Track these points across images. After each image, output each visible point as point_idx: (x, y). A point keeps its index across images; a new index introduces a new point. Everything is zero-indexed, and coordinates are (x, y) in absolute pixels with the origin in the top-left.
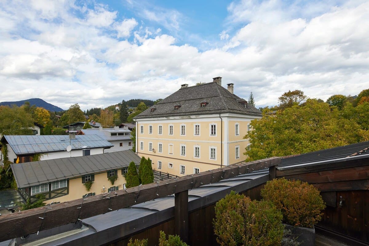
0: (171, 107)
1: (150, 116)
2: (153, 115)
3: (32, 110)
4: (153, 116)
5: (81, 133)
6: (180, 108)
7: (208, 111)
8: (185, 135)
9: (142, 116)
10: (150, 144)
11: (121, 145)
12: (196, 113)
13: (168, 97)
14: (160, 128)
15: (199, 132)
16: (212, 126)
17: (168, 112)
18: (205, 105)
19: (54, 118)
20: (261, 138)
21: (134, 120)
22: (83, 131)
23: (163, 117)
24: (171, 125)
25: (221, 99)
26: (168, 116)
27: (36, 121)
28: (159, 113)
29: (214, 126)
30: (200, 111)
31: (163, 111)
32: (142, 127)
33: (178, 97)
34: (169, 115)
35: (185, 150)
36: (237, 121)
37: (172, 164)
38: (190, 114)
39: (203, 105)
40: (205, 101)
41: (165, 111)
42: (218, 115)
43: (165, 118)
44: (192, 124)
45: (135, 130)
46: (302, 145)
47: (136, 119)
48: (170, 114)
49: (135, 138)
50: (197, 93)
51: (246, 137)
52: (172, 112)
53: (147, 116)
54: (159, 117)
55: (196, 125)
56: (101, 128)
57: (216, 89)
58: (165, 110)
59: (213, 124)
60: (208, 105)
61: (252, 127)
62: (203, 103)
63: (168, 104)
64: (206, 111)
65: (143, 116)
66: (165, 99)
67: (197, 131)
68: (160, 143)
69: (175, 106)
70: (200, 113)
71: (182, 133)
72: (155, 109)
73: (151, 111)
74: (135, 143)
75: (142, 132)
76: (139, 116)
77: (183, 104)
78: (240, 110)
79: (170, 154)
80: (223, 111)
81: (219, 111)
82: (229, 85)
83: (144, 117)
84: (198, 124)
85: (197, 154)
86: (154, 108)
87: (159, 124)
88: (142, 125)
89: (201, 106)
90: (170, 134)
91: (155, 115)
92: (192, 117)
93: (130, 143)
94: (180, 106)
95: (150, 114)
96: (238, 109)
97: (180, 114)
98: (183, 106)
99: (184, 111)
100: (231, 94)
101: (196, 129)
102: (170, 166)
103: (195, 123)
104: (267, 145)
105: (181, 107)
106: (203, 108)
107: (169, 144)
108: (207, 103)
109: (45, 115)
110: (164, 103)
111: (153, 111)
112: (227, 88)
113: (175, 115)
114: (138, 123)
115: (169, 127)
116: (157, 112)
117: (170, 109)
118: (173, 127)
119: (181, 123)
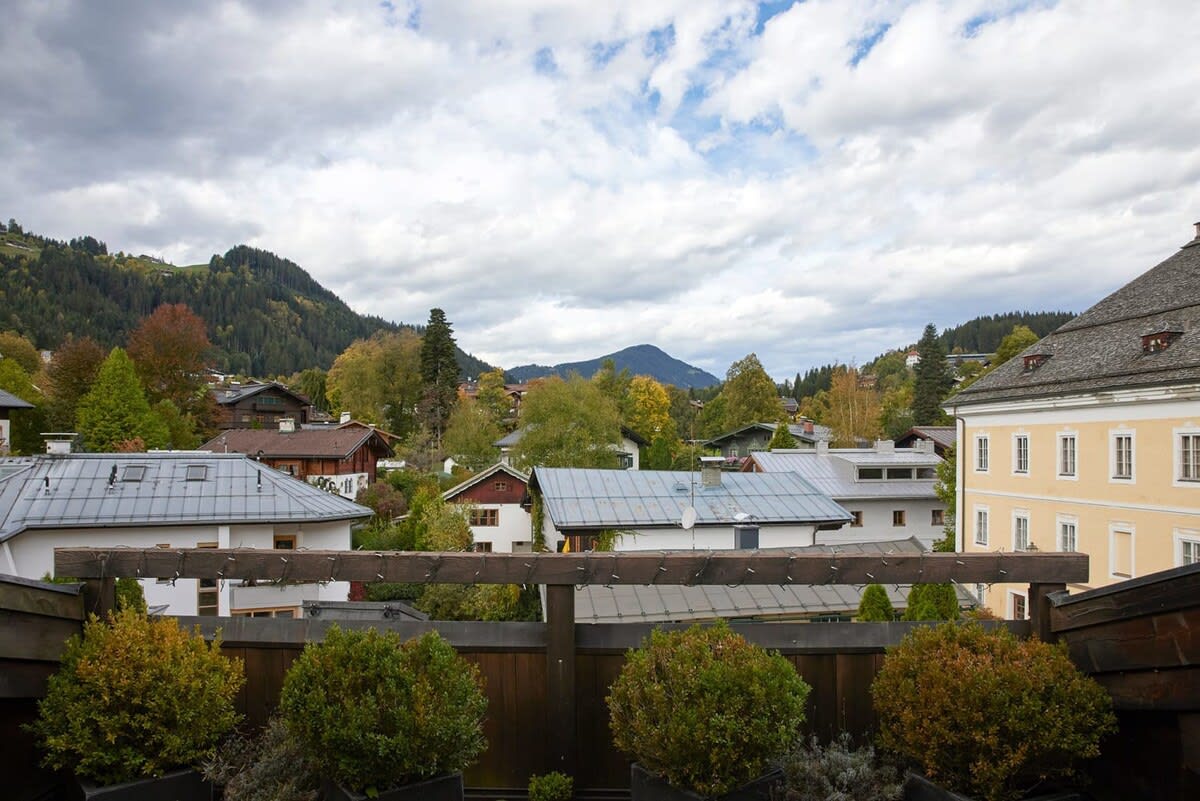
0: (1125, 342)
1: (1020, 392)
2: (1033, 386)
3: (620, 386)
4: (1032, 391)
5: (750, 466)
6: (1174, 346)
9: (983, 391)
10: (1019, 520)
11: (898, 519)
13: (1115, 295)
14: (1065, 445)
17: (1105, 370)
19: (687, 413)
21: (950, 412)
22: (760, 457)
23: (1080, 392)
24: (1124, 432)
26: (1102, 389)
27: (631, 425)
28: (1060, 378)
31: (1081, 367)
32: (982, 442)
33: (1169, 288)
34: (1111, 382)
41: (1093, 365)
43: (1088, 399)
45: (955, 456)
47: (956, 406)
48: (1119, 376)
49: (955, 493)
52: (1131, 368)
53: (1004, 393)
54: (1062, 394)
56: (822, 446)
58: (1094, 360)
63: (1113, 328)
65: (987, 390)
66: (1101, 302)
68: (1069, 521)
69: (1147, 339)
71: (1186, 474)
72: (1045, 357)
73: (1026, 368)
74: (953, 511)
75: (983, 464)
76: (969, 393)
77: (1190, 325)
79: (1114, 574)
83: (990, 396)
86: (1039, 352)
87: (1060, 427)
88: (982, 435)
90: (1120, 475)
91: (1040, 384)
93: (936, 514)
94: (1172, 336)
95: (1020, 384)
97: (1170, 375)
98: (1194, 331)
99: (1194, 360)
105: (1183, 337)
107: (1112, 528)
109: (657, 402)
110: (1093, 326)
111: (1036, 367)
113: (1143, 379)
114: (966, 425)
115: (1113, 442)
116: (1054, 371)
117: (1120, 350)
118: (1132, 440)
119: (1180, 422)
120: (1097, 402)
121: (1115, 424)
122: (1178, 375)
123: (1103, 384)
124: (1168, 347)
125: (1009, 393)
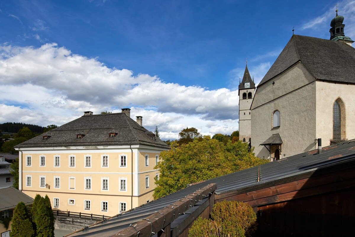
0: (72, 135)
1: (43, 145)
2: (47, 144)
6: (84, 138)
7: (118, 142)
8: (91, 167)
9: (29, 144)
10: (42, 178)
12: (104, 143)
14: (56, 159)
15: (107, 163)
16: (122, 157)
17: (67, 141)
18: (114, 135)
20: (170, 168)
21: (16, 149)
23: (62, 146)
24: (73, 156)
25: (131, 131)
28: (54, 142)
29: (123, 158)
30: (109, 142)
31: (61, 140)
32: (29, 158)
33: (80, 125)
34: (70, 144)
35: (90, 183)
36: (147, 153)
37: (73, 201)
38: (96, 144)
39: (111, 135)
40: (114, 131)
42: (129, 147)
43: (63, 148)
44: (99, 155)
46: (203, 173)
47: (19, 148)
50: (104, 122)
51: (156, 168)
52: (74, 141)
53: (36, 145)
54: (56, 146)
55: (104, 156)
57: (125, 120)
58: (64, 139)
59: (123, 155)
60: (117, 136)
61: (162, 158)
62: (112, 133)
63: (68, 132)
64: (115, 142)
65: (31, 144)
67: (105, 162)
68: (57, 177)
69: (78, 135)
70: (108, 143)
71: (87, 165)
72: (49, 137)
73: (44, 139)
75: (29, 164)
76: (24, 144)
77: (87, 133)
78: (149, 142)
79: (70, 188)
80: (133, 142)
81: (129, 142)
82: (138, 117)
83: (33, 145)
84: (106, 155)
85: (105, 186)
86: (47, 135)
87: (55, 154)
88: (29, 156)
89: (110, 136)
90: (71, 165)
91: (49, 143)
92: (99, 147)
94: (83, 135)
95: (42, 143)
96: (148, 141)
97: (84, 144)
98: (88, 135)
99: (89, 141)
100: (140, 126)
101: (104, 160)
102: (71, 202)
103: (104, 153)
104: (175, 174)
105: (85, 136)
106: (112, 138)
107: (70, 178)
108: (116, 134)
110: (62, 131)
111: (47, 139)
112: (136, 120)
113: (78, 144)
114: (23, 153)
115: (70, 158)
116: (53, 140)
117: (71, 137)
118: (75, 158)
119: (86, 154)
120: (66, 149)
121: (70, 154)
122: (86, 144)
123: (68, 145)
124: (82, 137)
125: (39, 145)
